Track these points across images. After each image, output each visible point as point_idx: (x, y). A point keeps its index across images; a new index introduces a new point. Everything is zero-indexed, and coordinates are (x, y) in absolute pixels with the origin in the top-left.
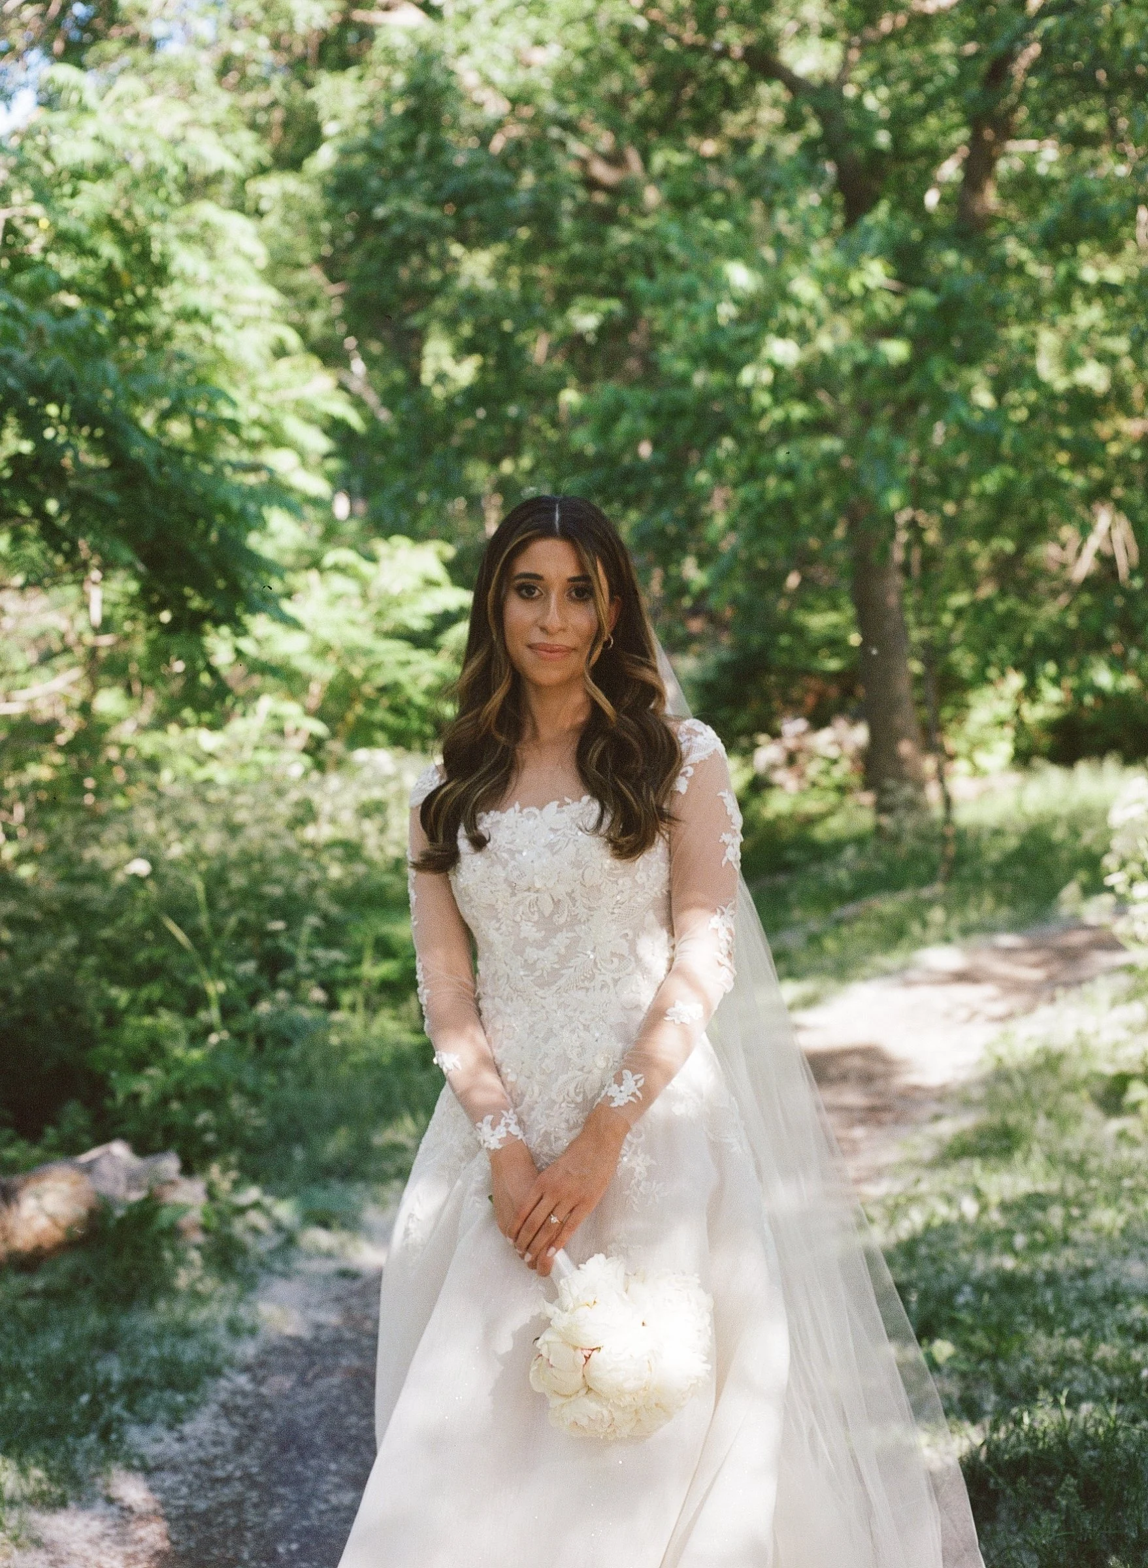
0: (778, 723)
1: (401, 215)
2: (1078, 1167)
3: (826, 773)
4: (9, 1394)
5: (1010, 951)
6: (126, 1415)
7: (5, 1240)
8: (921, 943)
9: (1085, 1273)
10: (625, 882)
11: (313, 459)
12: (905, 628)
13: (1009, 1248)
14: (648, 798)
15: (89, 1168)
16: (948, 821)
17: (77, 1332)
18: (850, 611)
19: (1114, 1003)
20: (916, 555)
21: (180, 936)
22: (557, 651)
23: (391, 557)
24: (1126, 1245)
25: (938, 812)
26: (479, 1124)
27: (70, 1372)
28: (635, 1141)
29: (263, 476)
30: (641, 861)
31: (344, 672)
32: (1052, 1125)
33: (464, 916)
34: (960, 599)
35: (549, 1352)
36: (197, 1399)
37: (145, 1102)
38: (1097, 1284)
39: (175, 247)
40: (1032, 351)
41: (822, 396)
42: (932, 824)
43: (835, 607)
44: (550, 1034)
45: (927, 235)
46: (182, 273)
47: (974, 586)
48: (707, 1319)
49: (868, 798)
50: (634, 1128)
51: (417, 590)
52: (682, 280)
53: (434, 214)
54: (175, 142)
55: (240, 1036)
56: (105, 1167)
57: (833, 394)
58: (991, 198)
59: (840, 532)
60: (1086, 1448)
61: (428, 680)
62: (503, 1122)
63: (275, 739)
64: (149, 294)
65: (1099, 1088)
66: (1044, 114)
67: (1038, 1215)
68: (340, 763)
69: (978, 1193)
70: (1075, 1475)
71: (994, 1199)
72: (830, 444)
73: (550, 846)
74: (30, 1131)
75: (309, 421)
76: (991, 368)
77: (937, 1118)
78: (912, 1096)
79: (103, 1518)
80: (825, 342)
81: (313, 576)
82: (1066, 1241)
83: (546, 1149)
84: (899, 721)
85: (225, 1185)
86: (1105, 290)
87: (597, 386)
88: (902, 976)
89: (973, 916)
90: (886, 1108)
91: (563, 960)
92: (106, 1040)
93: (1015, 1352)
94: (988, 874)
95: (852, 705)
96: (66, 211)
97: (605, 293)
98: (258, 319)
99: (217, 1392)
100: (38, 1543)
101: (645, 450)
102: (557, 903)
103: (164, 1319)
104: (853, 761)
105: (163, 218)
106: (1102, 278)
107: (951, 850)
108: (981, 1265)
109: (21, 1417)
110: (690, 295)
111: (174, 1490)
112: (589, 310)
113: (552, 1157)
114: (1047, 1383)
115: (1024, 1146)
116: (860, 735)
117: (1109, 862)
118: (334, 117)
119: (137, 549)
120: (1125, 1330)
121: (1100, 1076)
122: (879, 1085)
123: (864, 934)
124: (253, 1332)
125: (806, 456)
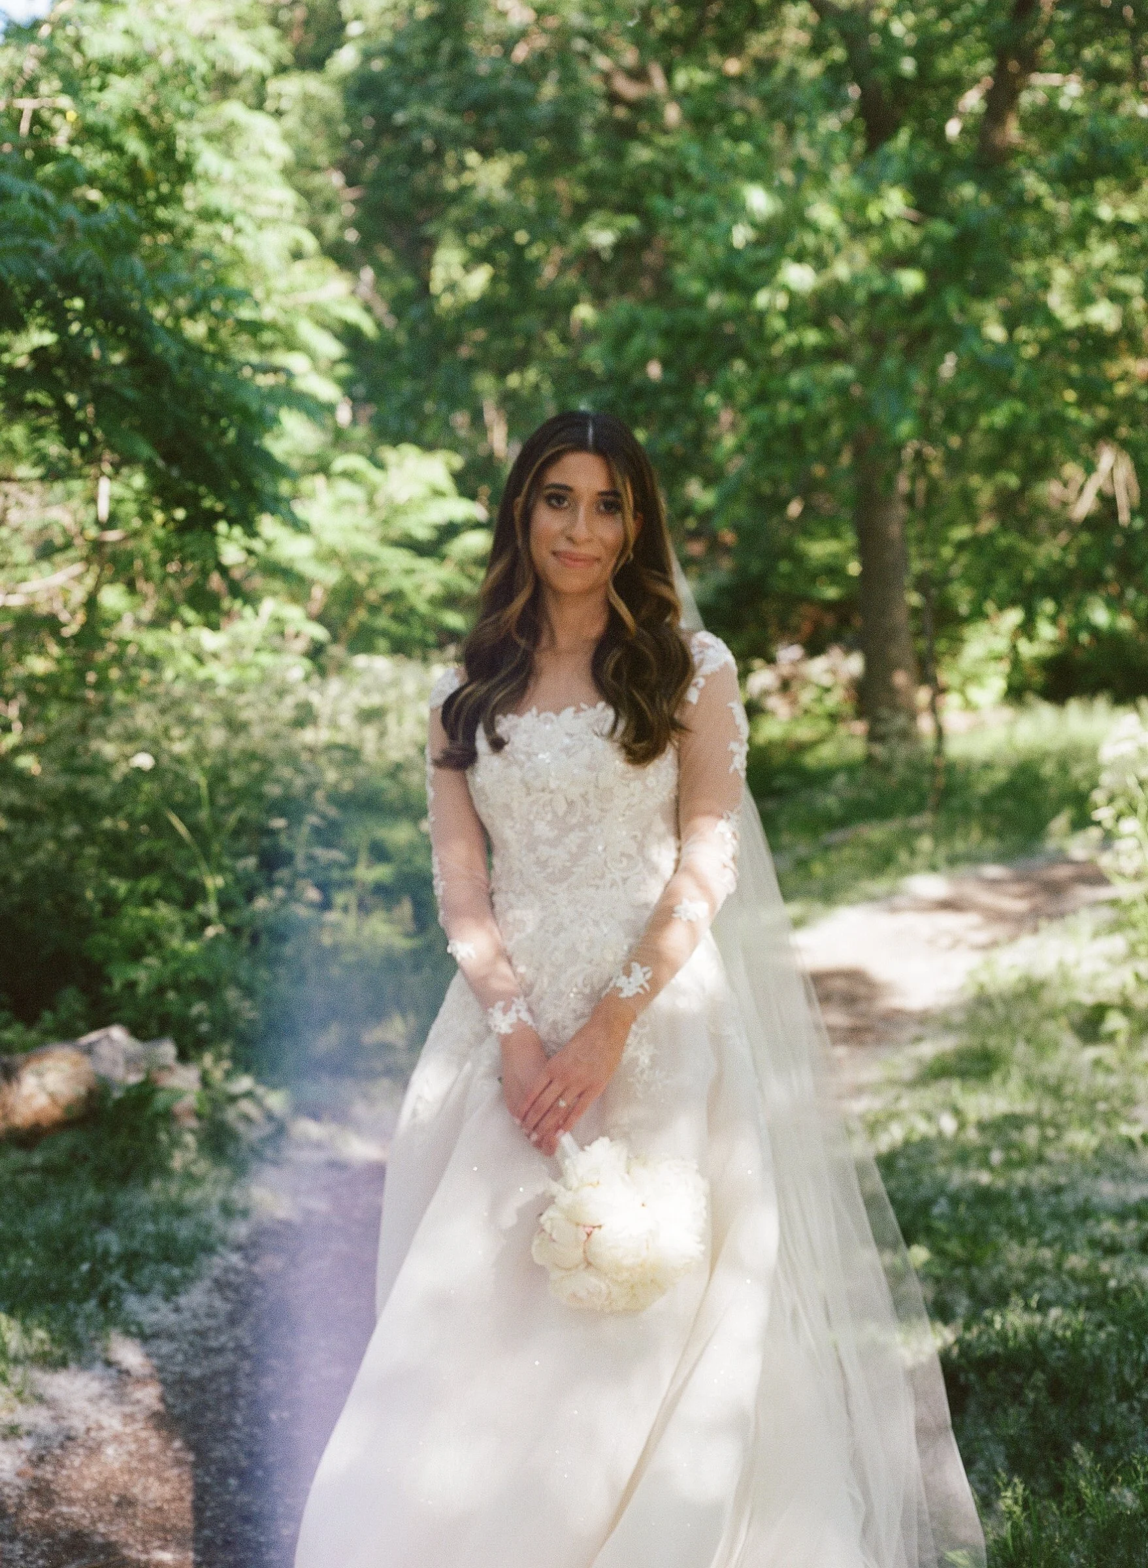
0: (774, 649)
1: (421, 122)
2: (1055, 1091)
3: (819, 700)
4: (12, 1260)
5: (994, 883)
6: (124, 1284)
7: (6, 1117)
8: (908, 871)
9: (1058, 1190)
10: (636, 786)
11: (324, 364)
12: (906, 558)
13: (985, 1164)
14: (661, 706)
15: (89, 1050)
16: (939, 751)
17: (74, 1206)
18: (850, 539)
19: (1096, 935)
20: (921, 485)
21: (181, 829)
22: (581, 560)
23: (400, 465)
24: (1097, 1165)
25: (929, 743)
26: (490, 1010)
27: (69, 1242)
28: (640, 1031)
29: (282, 378)
30: (651, 768)
31: (348, 577)
32: (1031, 1050)
33: (479, 813)
34: (961, 532)
35: (552, 1228)
36: (191, 1272)
37: (141, 990)
38: (1069, 1201)
39: (200, 146)
40: (1046, 286)
41: (835, 323)
42: (922, 755)
43: (835, 535)
44: (560, 928)
45: (947, 166)
46: (206, 173)
47: (974, 520)
48: (703, 1202)
49: (859, 727)
50: (640, 1018)
51: (425, 499)
52: (701, 201)
53: (454, 122)
54: (206, 39)
55: (235, 931)
56: (104, 1050)
57: (846, 321)
58: (1013, 131)
59: (846, 459)
60: (1054, 1349)
61: (432, 589)
62: (514, 1008)
63: (277, 641)
64: (172, 192)
65: (1077, 1016)
66: (1070, 49)
67: (1014, 1135)
68: (341, 668)
69: (957, 1112)
70: (1043, 1371)
71: (972, 1117)
72: (842, 372)
73: (566, 750)
74: (27, 1014)
75: (324, 326)
76: (1002, 302)
77: (918, 1039)
78: (895, 1018)
79: (102, 1379)
80: (841, 270)
81: (319, 481)
82: (1041, 1160)
83: (554, 1037)
84: (894, 652)
85: (217, 1075)
86: (1120, 228)
87: (612, 303)
88: (889, 902)
89: (960, 846)
90: (868, 1029)
91: (575, 858)
92: (104, 930)
93: (988, 1260)
94: (976, 806)
95: (849, 636)
96: (94, 104)
97: (621, 209)
98: (275, 221)
99: (210, 1268)
100: (40, 1399)
101: (654, 370)
102: (571, 804)
103: (161, 1198)
104: (847, 690)
105: (189, 117)
106: (1117, 216)
107: (941, 781)
108: (957, 1178)
109: (25, 1281)
110: (708, 216)
111: (170, 1357)
112: (606, 225)
113: (559, 1045)
114: (1020, 1288)
115: (1003, 1067)
116: (854, 665)
117: (1098, 796)
118: (358, 18)
119: (156, 444)
120: (1094, 1243)
121: (1079, 1005)
122: (862, 1007)
123: (852, 860)
124: (245, 1213)
125: (817, 383)
